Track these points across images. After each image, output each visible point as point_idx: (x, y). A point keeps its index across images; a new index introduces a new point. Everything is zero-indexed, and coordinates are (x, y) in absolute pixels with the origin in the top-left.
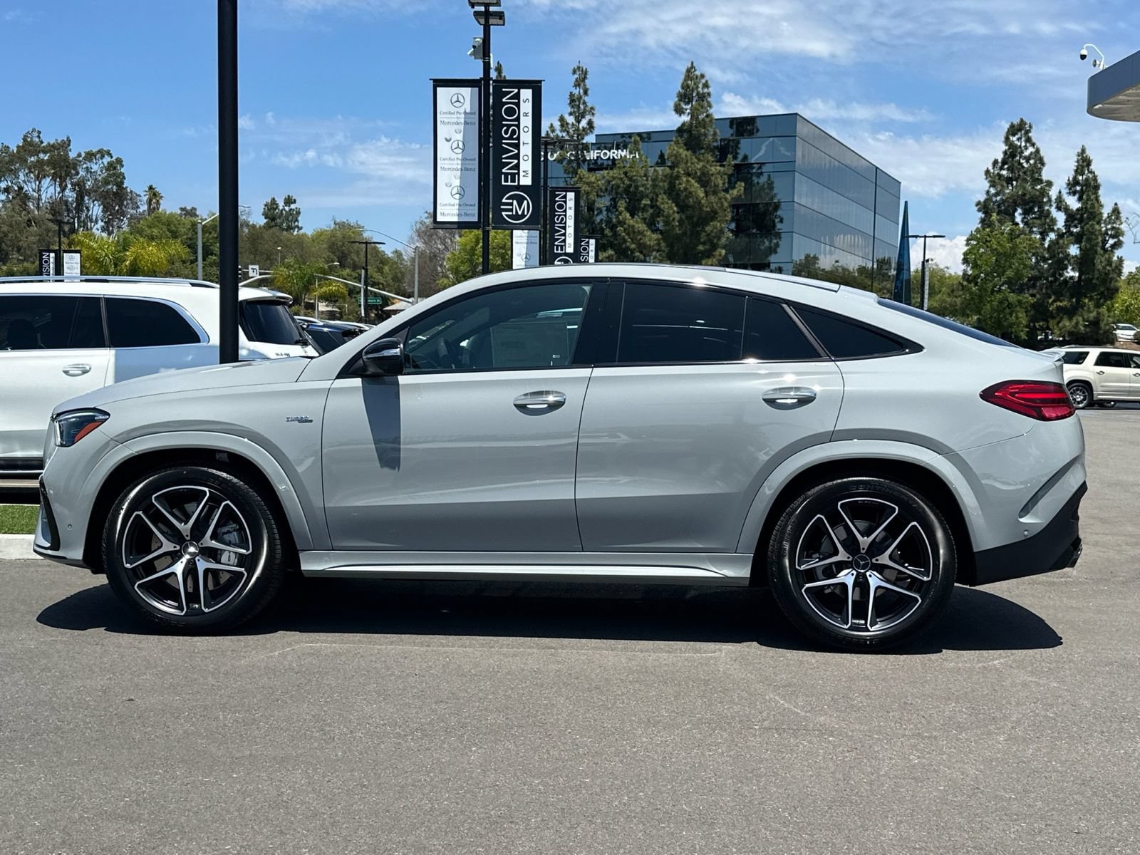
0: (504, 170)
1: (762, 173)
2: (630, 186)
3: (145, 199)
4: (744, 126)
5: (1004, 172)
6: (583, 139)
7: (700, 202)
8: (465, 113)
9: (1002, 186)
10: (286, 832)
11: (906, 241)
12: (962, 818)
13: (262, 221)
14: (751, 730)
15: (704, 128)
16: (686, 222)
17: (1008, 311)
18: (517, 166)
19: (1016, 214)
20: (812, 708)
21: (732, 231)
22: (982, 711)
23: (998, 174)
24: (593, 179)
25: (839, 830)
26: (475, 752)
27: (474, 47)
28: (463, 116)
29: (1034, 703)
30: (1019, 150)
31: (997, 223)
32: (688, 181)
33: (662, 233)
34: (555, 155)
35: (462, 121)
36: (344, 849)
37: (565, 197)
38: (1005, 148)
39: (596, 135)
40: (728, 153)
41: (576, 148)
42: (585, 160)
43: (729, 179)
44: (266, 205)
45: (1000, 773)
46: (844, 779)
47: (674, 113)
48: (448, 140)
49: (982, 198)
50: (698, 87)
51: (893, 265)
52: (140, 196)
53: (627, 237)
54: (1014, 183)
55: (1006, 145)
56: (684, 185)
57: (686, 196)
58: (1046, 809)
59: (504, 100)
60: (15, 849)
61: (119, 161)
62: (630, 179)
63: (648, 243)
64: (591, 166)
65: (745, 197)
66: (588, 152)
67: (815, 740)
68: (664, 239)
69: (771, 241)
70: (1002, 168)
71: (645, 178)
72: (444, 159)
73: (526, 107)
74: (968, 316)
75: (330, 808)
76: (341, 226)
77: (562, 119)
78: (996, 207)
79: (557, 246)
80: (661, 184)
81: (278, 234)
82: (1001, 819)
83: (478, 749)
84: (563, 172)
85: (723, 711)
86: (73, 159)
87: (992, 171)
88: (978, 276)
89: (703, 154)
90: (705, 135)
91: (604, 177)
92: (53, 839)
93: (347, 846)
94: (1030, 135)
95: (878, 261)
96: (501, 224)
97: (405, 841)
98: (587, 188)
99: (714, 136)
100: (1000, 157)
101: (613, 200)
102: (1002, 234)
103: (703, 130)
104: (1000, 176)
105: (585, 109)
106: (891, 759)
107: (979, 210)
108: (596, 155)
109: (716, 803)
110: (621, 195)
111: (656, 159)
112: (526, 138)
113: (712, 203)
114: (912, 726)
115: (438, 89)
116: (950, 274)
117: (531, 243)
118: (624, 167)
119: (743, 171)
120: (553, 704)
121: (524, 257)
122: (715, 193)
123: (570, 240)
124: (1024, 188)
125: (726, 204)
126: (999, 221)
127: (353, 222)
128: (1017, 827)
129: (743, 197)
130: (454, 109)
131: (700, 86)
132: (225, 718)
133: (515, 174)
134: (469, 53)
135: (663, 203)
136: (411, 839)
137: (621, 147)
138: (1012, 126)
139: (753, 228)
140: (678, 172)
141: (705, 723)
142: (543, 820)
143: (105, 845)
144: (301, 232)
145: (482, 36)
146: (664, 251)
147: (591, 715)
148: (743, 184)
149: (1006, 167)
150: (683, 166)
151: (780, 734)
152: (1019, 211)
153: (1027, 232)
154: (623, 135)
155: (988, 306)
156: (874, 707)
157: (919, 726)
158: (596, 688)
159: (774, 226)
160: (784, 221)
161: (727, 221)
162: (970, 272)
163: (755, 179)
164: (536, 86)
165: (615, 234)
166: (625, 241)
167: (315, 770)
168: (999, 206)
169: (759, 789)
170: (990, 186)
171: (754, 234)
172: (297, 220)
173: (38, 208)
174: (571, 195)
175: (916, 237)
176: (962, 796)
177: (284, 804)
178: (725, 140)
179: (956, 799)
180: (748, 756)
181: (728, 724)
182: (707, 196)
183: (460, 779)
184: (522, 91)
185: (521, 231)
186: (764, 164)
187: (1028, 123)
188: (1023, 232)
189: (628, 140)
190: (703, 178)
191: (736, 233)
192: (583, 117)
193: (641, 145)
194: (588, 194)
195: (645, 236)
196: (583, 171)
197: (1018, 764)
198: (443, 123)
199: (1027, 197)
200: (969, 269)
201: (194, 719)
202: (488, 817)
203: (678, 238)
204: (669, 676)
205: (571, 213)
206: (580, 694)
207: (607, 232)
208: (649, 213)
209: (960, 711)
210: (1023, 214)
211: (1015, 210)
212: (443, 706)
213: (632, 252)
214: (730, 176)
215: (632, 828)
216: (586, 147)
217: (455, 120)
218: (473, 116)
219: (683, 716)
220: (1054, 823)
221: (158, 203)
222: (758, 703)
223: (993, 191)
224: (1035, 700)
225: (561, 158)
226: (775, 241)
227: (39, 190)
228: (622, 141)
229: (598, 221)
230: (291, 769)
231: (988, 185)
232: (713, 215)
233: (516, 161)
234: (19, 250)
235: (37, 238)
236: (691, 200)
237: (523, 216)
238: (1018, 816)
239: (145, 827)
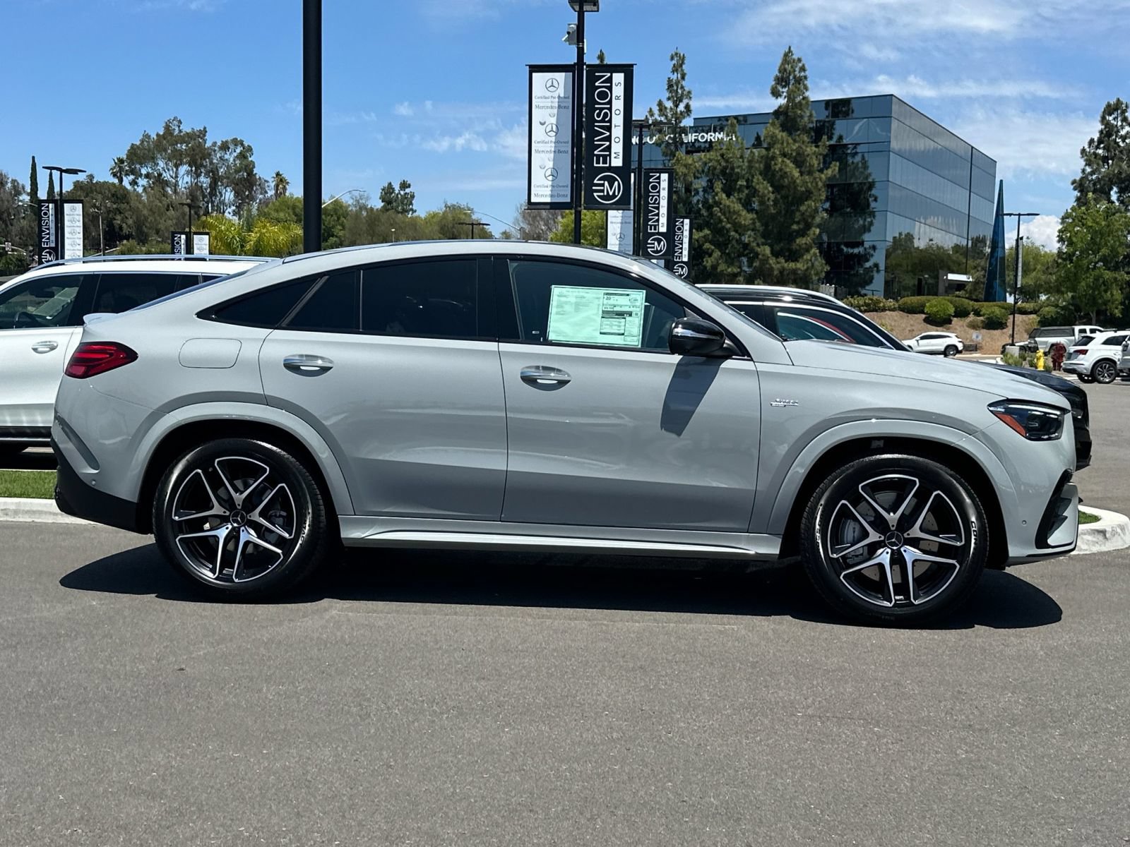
0: (596, 152)
1: (856, 153)
2: (726, 168)
3: (272, 185)
4: (840, 108)
5: (1100, 151)
6: (680, 122)
7: (795, 182)
8: (559, 97)
9: (1098, 164)
10: (303, 814)
11: (1001, 220)
12: (1005, 820)
13: (379, 205)
14: (794, 718)
15: (801, 109)
16: (781, 201)
17: (1103, 288)
18: (609, 148)
19: (1112, 193)
20: (860, 695)
21: (826, 210)
22: (1039, 703)
23: (1094, 153)
24: (690, 161)
25: (872, 830)
26: (507, 732)
27: (568, 33)
28: (557, 100)
29: (1095, 694)
30: (1115, 129)
31: (1092, 202)
32: (783, 161)
33: (757, 213)
34: (654, 138)
35: (556, 105)
36: (357, 835)
37: (659, 178)
38: (1100, 127)
39: (695, 119)
40: (824, 134)
41: (674, 133)
42: (682, 143)
43: (824, 159)
44: (383, 190)
45: (1051, 771)
46: (885, 774)
47: (771, 95)
48: (542, 124)
49: (1078, 176)
50: (795, 71)
51: (988, 243)
52: (267, 182)
53: (722, 217)
54: (1110, 162)
55: (1102, 124)
56: (779, 165)
57: (781, 176)
58: (1096, 812)
59: (597, 84)
60: (33, 823)
61: (250, 149)
62: (727, 161)
63: (743, 222)
64: (689, 149)
65: (840, 176)
66: (686, 135)
67: (859, 730)
68: (758, 218)
69: (865, 220)
70: (1097, 147)
71: (741, 160)
72: (538, 142)
73: (618, 91)
74: (1063, 293)
75: (351, 789)
76: (453, 209)
77: (660, 104)
78: (1091, 185)
79: (651, 226)
80: (757, 165)
81: (393, 216)
82: (1046, 823)
83: (510, 730)
84: (661, 154)
85: (767, 695)
86: (208, 148)
87: (1088, 150)
88: (1074, 254)
89: (799, 135)
90: (802, 117)
91: (701, 159)
92: (73, 813)
93: (360, 832)
94: (1126, 114)
95: (972, 239)
96: (592, 204)
97: (419, 828)
98: (685, 170)
99: (809, 118)
100: (1096, 137)
101: (710, 181)
102: (1098, 211)
103: (799, 112)
104: (1096, 155)
105: (682, 93)
106: (937, 752)
107: (1075, 189)
108: (693, 138)
109: (746, 796)
110: (718, 176)
111: (753, 141)
112: (618, 121)
113: (807, 182)
114: (963, 717)
115: (534, 74)
116: (1046, 252)
117: (626, 223)
118: (721, 149)
119: (838, 152)
120: (594, 684)
121: (618, 236)
122: (810, 173)
123: (663, 220)
124: (1120, 167)
125: (820, 184)
126: (1095, 200)
127: (463, 204)
128: (1062, 832)
129: (838, 176)
130: (549, 94)
131: (797, 69)
132: (268, 690)
133: (607, 155)
134: (564, 39)
135: (758, 184)
136: (426, 826)
137: (718, 129)
138: (1109, 105)
139: (847, 207)
140: (774, 153)
141: (747, 708)
142: (563, 810)
143: (121, 823)
144: (415, 214)
145: (576, 22)
146: (759, 231)
147: (631, 697)
148: (838, 164)
149: (1102, 146)
150: (779, 146)
151: (823, 723)
152: (1115, 189)
153: (1123, 210)
154: (720, 118)
155: (1083, 284)
156: (925, 695)
157: (971, 717)
158: (641, 668)
159: (868, 205)
160: (878, 200)
161: (821, 200)
162: (1065, 250)
163: (850, 160)
164: (627, 70)
165: (711, 214)
166: (721, 221)
167: (344, 748)
168: (1094, 184)
169: (793, 782)
170: (1086, 165)
171: (847, 213)
172: (411, 204)
173: (175, 192)
174: (665, 177)
175: (1010, 215)
176: (1008, 795)
177: (307, 783)
178: (820, 121)
179: (1000, 799)
180: (787, 745)
181: (771, 710)
182: (801, 175)
183: (487, 762)
184: (614, 74)
185: (615, 211)
186: (859, 144)
187: (1124, 102)
188: (1119, 211)
189: (725, 123)
190: (798, 159)
191: (831, 212)
192: (681, 101)
193: (737, 128)
194: (685, 175)
195: (740, 215)
196: (681, 154)
197: (1072, 761)
198: (538, 107)
199: (1123, 176)
200: (1064, 247)
201: (238, 691)
202: (509, 805)
203: (773, 217)
204: (717, 656)
205: (664, 194)
206: (624, 673)
207: (704, 212)
208: (744, 194)
209: (1017, 702)
210: (1119, 192)
211: (1111, 189)
212: (483, 683)
213: (728, 231)
214: (825, 156)
215: (654, 821)
216: (684, 131)
217: (549, 105)
218: (567, 100)
219: (724, 699)
220: (1103, 829)
221: (285, 189)
222: (805, 688)
223: (1088, 170)
224: (1097, 691)
225: (659, 142)
226: (869, 220)
227: (177, 177)
228: (719, 123)
229: (695, 201)
230: (321, 745)
231: (1084, 163)
232: (808, 195)
233: (608, 143)
234: (157, 232)
235: (174, 221)
236: (786, 180)
237: (614, 196)
238: (1065, 819)
239: (165, 804)
